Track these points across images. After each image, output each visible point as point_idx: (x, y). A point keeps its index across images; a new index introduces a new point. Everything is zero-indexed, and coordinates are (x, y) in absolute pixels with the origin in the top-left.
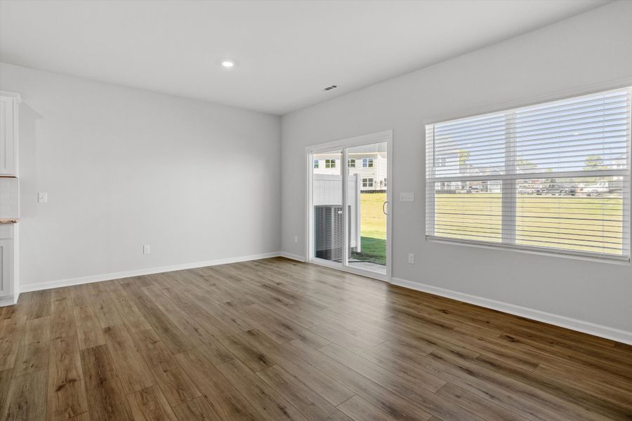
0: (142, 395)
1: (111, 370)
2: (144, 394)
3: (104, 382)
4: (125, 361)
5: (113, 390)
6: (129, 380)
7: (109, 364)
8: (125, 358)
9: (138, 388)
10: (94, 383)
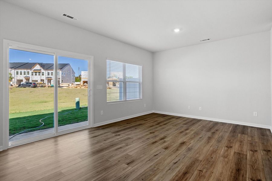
0: (227, 157)
1: (232, 172)
2: (226, 157)
3: (237, 169)
4: (223, 172)
5: (235, 165)
6: (227, 164)
7: (231, 176)
8: (222, 173)
9: (226, 160)
10: (242, 172)
